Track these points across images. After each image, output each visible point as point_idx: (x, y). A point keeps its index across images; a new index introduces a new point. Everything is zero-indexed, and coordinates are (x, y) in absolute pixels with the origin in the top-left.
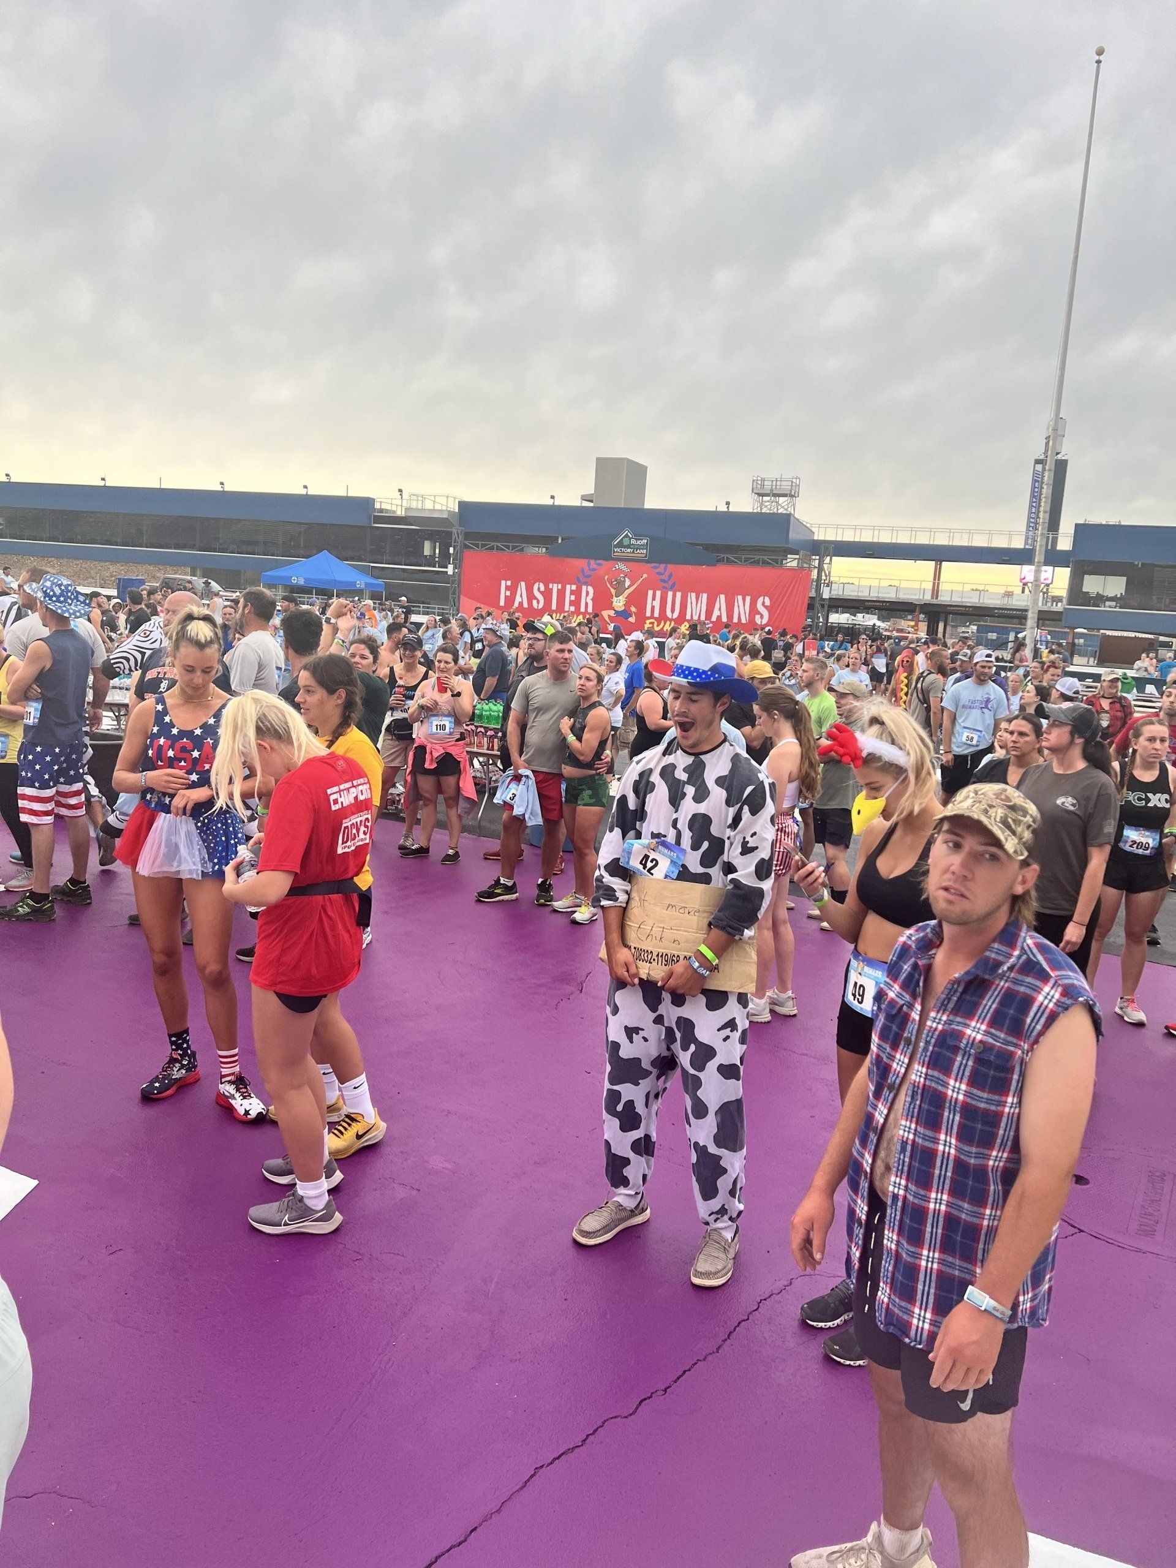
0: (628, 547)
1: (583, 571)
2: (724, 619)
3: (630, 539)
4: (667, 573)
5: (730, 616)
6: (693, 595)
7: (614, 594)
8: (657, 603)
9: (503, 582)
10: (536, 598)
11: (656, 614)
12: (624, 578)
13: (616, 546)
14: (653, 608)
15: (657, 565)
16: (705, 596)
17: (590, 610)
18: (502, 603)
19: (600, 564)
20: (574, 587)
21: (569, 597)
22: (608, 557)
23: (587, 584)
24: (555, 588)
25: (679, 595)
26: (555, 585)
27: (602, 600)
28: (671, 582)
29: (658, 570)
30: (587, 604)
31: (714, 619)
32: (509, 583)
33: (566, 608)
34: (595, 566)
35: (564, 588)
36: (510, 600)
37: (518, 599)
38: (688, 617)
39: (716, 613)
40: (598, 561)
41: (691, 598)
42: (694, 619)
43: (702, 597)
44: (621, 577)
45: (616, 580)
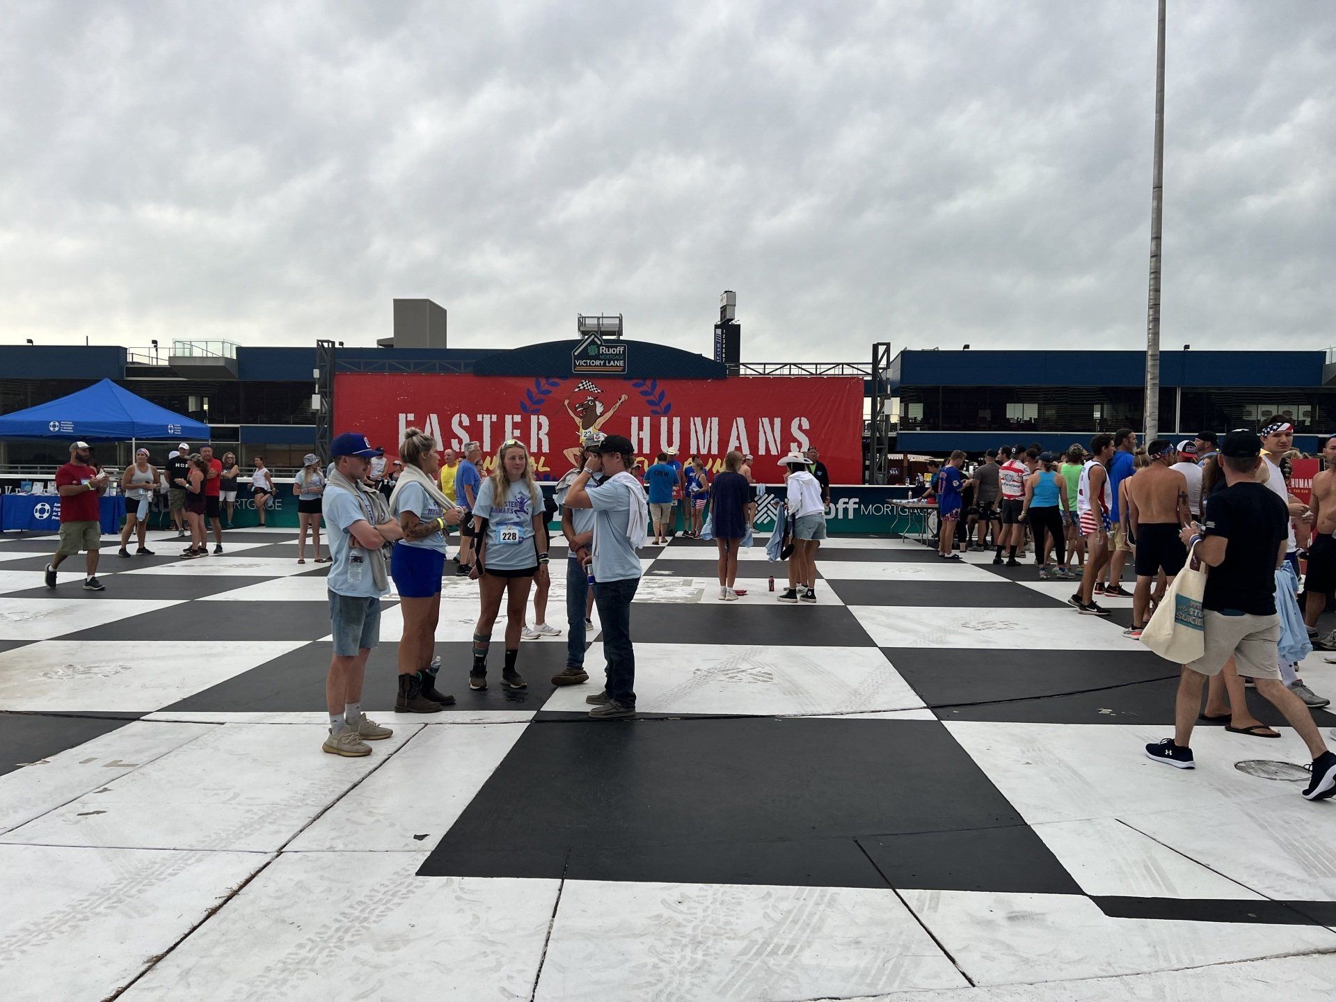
0: (597, 357)
1: (529, 393)
2: (746, 451)
3: (598, 346)
4: (657, 392)
5: (754, 447)
6: (698, 420)
7: (580, 424)
8: (646, 435)
9: (402, 417)
10: (456, 436)
11: (646, 450)
12: (593, 401)
13: (578, 358)
14: (640, 441)
15: (640, 381)
16: (715, 420)
17: (546, 448)
19: (555, 384)
22: (566, 373)
23: (538, 412)
24: (487, 420)
25: (677, 420)
26: (487, 417)
27: (562, 434)
28: (664, 404)
29: (642, 389)
30: (540, 441)
32: (411, 417)
34: (547, 387)
35: (501, 420)
38: (693, 451)
40: (551, 380)
41: (695, 424)
42: (702, 453)
43: (711, 422)
44: (589, 401)
45: (582, 405)
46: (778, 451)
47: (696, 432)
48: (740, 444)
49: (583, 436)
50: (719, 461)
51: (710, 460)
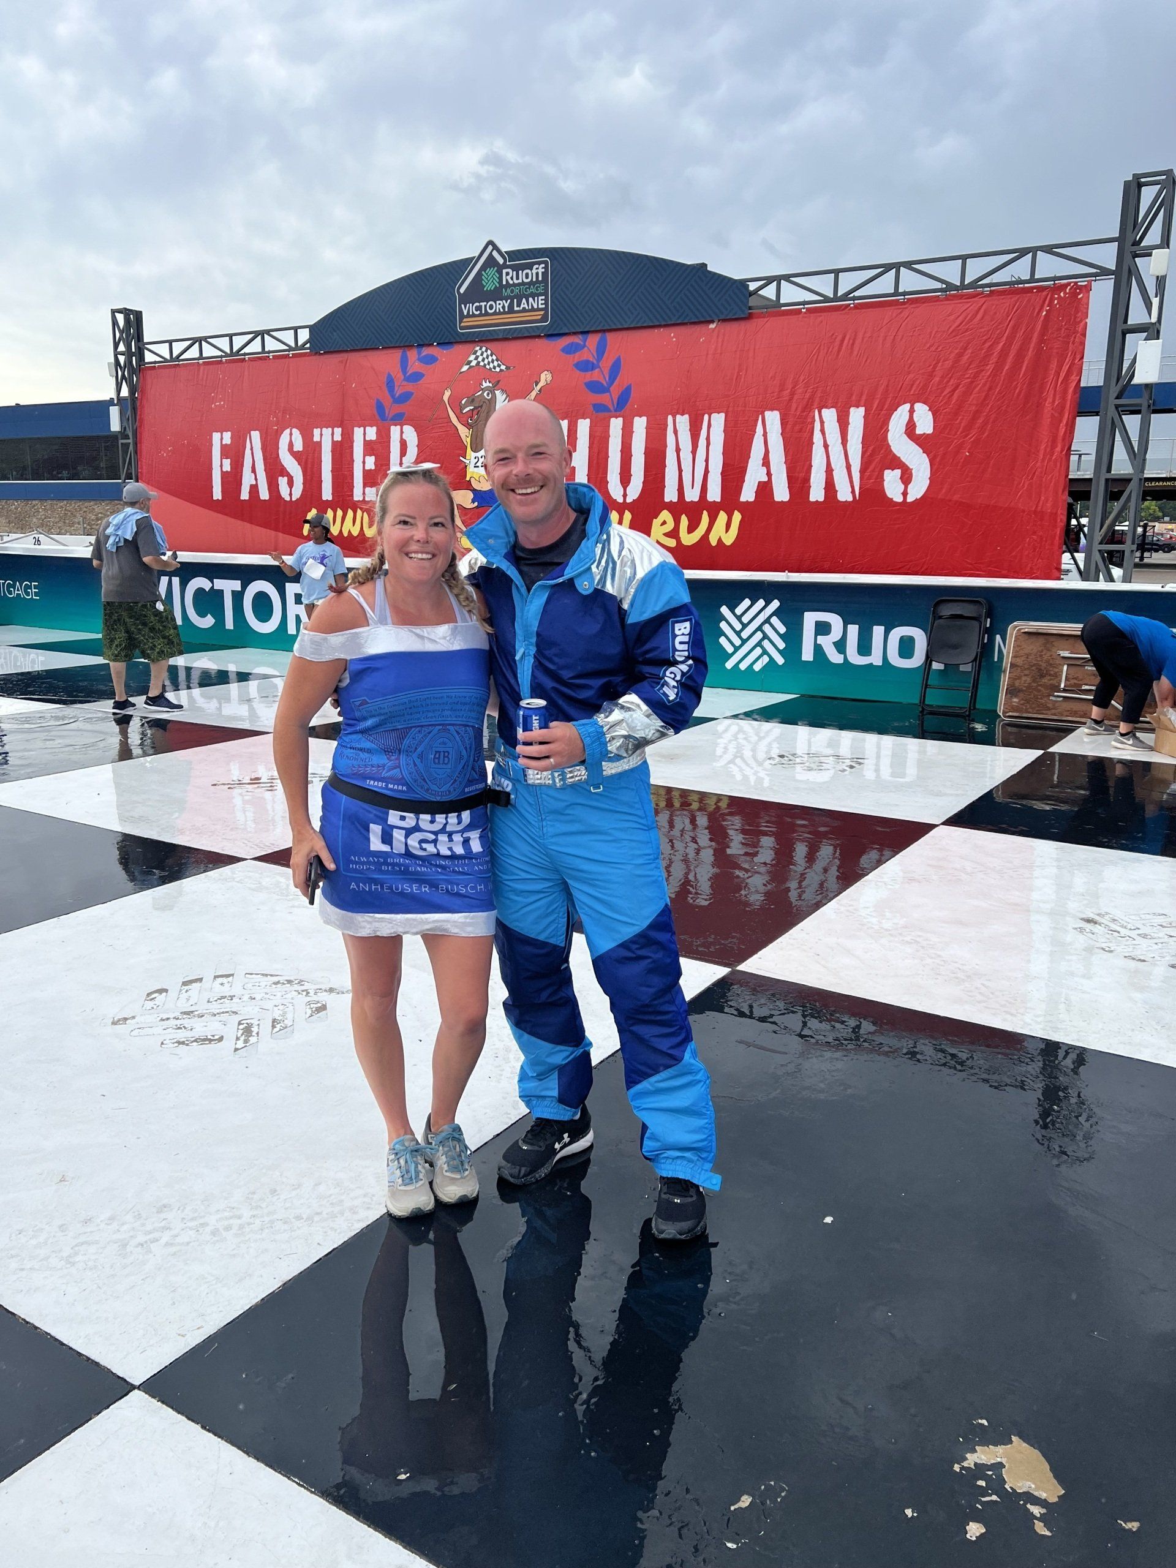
0: (496, 295)
1: (390, 381)
2: (781, 493)
3: (500, 268)
4: (606, 364)
5: (799, 480)
6: (683, 422)
7: (467, 441)
9: (216, 436)
10: (285, 473)
12: (492, 391)
13: (467, 298)
15: (577, 339)
16: (718, 420)
18: (217, 494)
19: (431, 360)
20: (372, 433)
21: (362, 462)
22: (450, 338)
23: (400, 420)
24: (326, 437)
25: (640, 424)
26: (328, 431)
28: (615, 391)
29: (577, 357)
31: (748, 494)
32: (227, 438)
33: (357, 496)
34: (419, 367)
35: (348, 438)
36: (232, 480)
37: (247, 480)
38: (670, 495)
39: (754, 475)
40: (426, 351)
41: (676, 432)
42: (688, 499)
43: (709, 426)
44: (483, 390)
45: (472, 401)
46: (853, 492)
47: (678, 450)
48: (769, 474)
49: (472, 465)
50: (722, 517)
51: (705, 515)
